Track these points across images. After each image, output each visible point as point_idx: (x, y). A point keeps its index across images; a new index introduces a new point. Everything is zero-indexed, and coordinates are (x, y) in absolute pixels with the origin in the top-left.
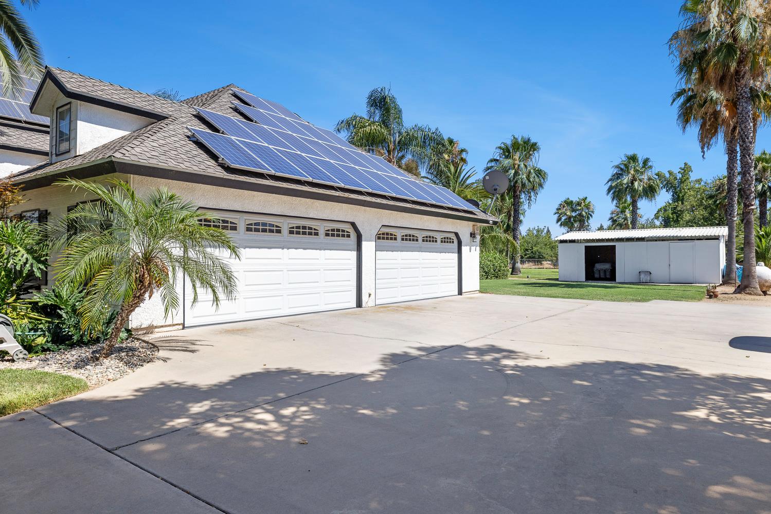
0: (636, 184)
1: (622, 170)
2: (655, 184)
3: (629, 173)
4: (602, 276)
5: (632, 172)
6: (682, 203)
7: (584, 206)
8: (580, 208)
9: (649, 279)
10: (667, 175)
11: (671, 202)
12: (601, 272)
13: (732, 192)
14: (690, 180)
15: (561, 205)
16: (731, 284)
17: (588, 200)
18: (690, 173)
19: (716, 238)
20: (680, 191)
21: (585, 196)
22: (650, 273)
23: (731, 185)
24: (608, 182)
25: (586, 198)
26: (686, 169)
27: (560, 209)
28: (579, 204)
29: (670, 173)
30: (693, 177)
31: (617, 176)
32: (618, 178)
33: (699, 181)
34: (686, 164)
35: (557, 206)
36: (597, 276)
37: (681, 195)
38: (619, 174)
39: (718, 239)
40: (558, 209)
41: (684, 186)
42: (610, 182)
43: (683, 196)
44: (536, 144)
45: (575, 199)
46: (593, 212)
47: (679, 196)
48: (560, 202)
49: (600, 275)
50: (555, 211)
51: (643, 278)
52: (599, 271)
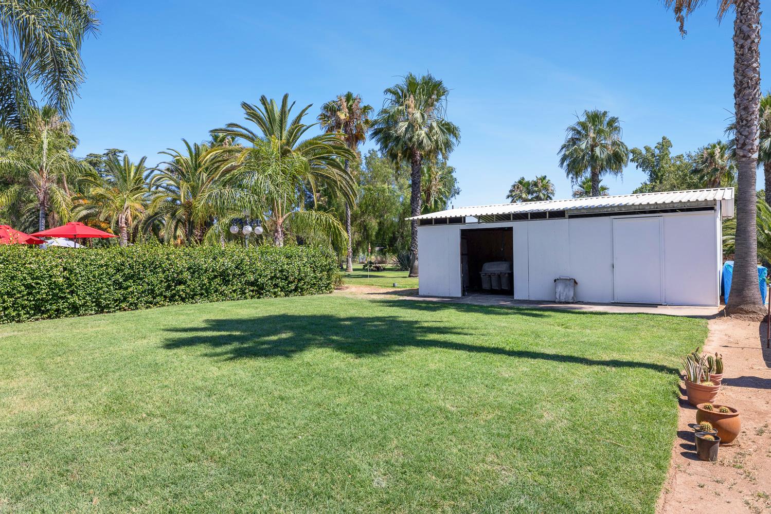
0: (597, 150)
1: (579, 133)
2: (621, 150)
3: (587, 135)
4: (495, 286)
5: (592, 135)
6: (661, 182)
7: (542, 187)
8: (537, 189)
9: (572, 294)
10: (644, 152)
11: (648, 183)
12: (493, 278)
13: (747, 91)
14: (670, 156)
15: (514, 186)
16: (747, 312)
17: (547, 179)
18: (670, 149)
19: (708, 207)
20: (659, 170)
21: (543, 175)
22: (575, 282)
23: (744, 75)
24: (562, 148)
25: (545, 176)
26: (665, 145)
27: (513, 191)
28: (536, 184)
29: (647, 149)
30: (673, 152)
31: (574, 141)
32: (574, 144)
33: (679, 157)
34: (664, 138)
35: (510, 188)
36: (486, 286)
37: (659, 174)
38: (577, 139)
39: (712, 209)
40: (511, 191)
41: (663, 163)
42: (564, 149)
43: (662, 176)
44: (440, 83)
45: (530, 178)
46: (553, 193)
47: (657, 175)
48: (513, 183)
49: (491, 285)
50: (508, 193)
51: (563, 292)
52: (490, 276)
